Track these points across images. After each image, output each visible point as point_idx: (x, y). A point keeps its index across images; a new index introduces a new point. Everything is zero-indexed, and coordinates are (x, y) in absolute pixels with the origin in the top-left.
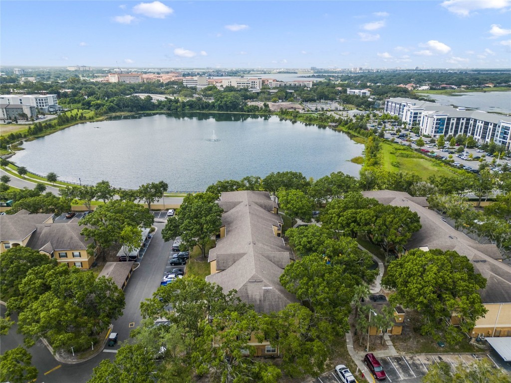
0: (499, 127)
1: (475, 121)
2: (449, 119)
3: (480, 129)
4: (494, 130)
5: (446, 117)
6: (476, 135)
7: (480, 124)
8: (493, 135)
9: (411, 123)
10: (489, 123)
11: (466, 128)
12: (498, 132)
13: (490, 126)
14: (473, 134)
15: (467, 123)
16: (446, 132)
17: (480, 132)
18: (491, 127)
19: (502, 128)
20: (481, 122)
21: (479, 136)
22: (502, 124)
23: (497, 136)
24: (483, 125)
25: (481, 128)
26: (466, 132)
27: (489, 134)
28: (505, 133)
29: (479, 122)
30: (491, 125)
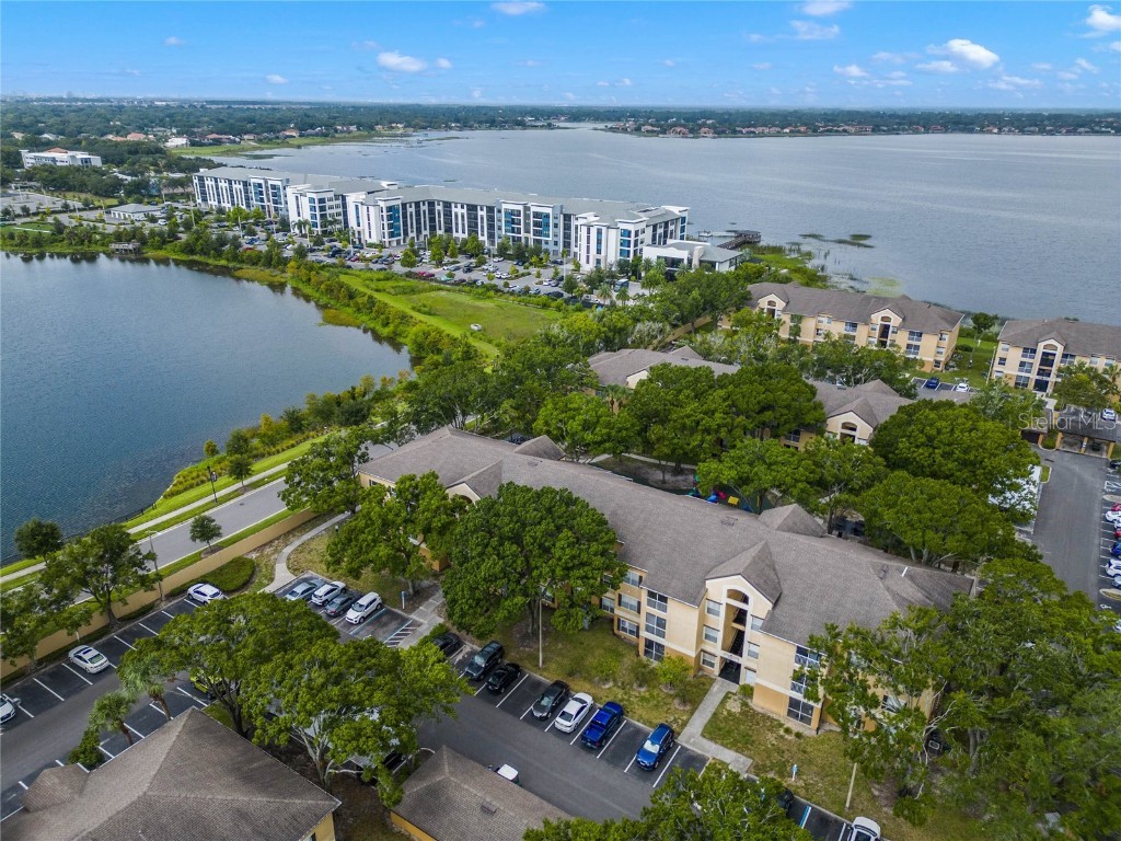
0: (499, 211)
1: (447, 205)
2: (404, 205)
3: (463, 220)
4: (491, 219)
5: (399, 202)
6: (457, 231)
7: (458, 211)
8: (491, 227)
9: (318, 221)
10: (476, 206)
11: (432, 220)
12: (500, 221)
13: (480, 213)
14: (449, 230)
15: (432, 212)
16: (406, 234)
17: (463, 225)
18: (482, 213)
19: (506, 213)
20: (459, 206)
21: (464, 232)
22: (504, 206)
23: (500, 229)
24: (465, 211)
25: (463, 216)
26: (433, 228)
27: (482, 227)
28: (513, 222)
29: (456, 207)
30: (482, 210)
